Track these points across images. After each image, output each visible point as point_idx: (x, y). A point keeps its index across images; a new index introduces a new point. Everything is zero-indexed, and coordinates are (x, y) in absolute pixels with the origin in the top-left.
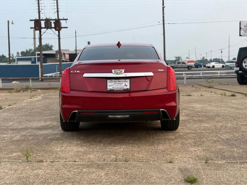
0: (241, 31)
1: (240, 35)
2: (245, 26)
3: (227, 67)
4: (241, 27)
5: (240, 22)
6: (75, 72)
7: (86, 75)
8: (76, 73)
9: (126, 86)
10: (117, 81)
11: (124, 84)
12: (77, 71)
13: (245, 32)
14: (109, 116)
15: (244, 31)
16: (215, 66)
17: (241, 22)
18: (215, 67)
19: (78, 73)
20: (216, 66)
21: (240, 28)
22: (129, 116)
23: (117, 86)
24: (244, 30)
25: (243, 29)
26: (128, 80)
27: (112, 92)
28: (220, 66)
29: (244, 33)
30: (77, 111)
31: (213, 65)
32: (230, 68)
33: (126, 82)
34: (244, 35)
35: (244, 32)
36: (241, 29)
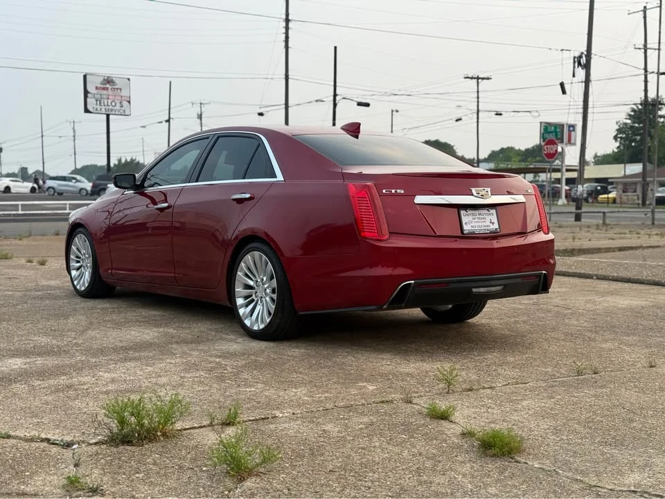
0: (88, 100)
1: (87, 111)
2: (97, 88)
3: (52, 192)
4: (89, 89)
5: (85, 77)
6: (393, 191)
7: (419, 199)
8: (397, 195)
9: (493, 223)
10: (477, 212)
11: (488, 218)
12: (398, 191)
13: (98, 102)
14: (474, 290)
15: (97, 100)
16: (11, 186)
17: (88, 77)
18: (13, 190)
19: (401, 195)
20: (15, 186)
21: (86, 93)
22: (501, 287)
23: (478, 224)
24: (94, 97)
25: (94, 94)
26: (493, 211)
27: (472, 236)
28: (27, 187)
29: (96, 107)
30: (413, 282)
31: (6, 185)
32: (59, 194)
33: (490, 214)
34: (97, 109)
35: (95, 102)
36: (89, 95)
